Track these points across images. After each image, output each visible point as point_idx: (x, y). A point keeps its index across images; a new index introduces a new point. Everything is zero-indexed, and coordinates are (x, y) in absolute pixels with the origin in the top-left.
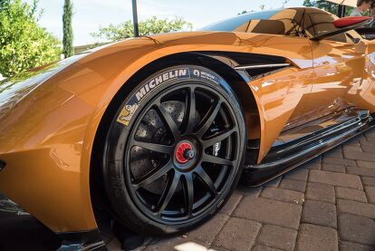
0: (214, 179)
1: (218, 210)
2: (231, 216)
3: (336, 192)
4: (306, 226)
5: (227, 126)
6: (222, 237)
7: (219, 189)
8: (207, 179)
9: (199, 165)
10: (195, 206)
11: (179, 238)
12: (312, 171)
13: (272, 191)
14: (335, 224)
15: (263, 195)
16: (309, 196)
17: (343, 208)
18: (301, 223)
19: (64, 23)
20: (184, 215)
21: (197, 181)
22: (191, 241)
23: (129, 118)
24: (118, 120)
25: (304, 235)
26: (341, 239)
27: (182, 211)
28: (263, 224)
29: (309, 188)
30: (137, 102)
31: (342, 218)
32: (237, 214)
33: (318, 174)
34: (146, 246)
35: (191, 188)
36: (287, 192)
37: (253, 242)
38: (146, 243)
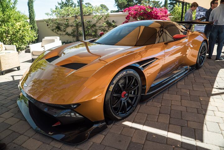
0: (132, 101)
1: (133, 111)
2: (137, 112)
3: (171, 102)
4: (161, 114)
5: (136, 84)
6: (136, 119)
7: (134, 104)
8: (130, 101)
9: (128, 98)
10: (128, 109)
11: (123, 120)
12: (164, 94)
13: (150, 103)
14: (169, 113)
15: (147, 105)
16: (162, 104)
17: (173, 108)
18: (159, 113)
19: (29, 7)
20: (124, 113)
21: (127, 102)
22: (127, 121)
23: (112, 89)
24: (109, 90)
25: (160, 117)
26: (170, 117)
27: (124, 112)
28: (148, 114)
29: (162, 102)
30: (113, 84)
31: (172, 111)
32: (139, 112)
33: (166, 96)
34: (114, 123)
35: (126, 104)
36: (155, 103)
37: (145, 120)
38: (113, 122)
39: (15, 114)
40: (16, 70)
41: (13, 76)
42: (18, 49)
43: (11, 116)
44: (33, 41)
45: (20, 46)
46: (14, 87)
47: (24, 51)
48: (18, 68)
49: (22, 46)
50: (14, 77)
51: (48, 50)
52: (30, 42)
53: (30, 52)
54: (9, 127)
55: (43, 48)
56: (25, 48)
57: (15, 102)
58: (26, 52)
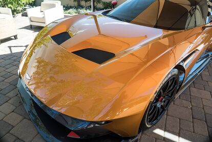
18: (193, 118)
39: (16, 107)
40: (13, 39)
41: (10, 47)
42: (14, 12)
43: (12, 110)
44: (29, 3)
45: (15, 8)
46: (12, 64)
47: (20, 15)
48: (16, 37)
49: (18, 9)
50: (12, 48)
51: (53, 22)
52: (27, 4)
53: (27, 16)
54: (10, 129)
55: (43, 13)
56: (22, 11)
57: (14, 87)
58: (23, 15)
